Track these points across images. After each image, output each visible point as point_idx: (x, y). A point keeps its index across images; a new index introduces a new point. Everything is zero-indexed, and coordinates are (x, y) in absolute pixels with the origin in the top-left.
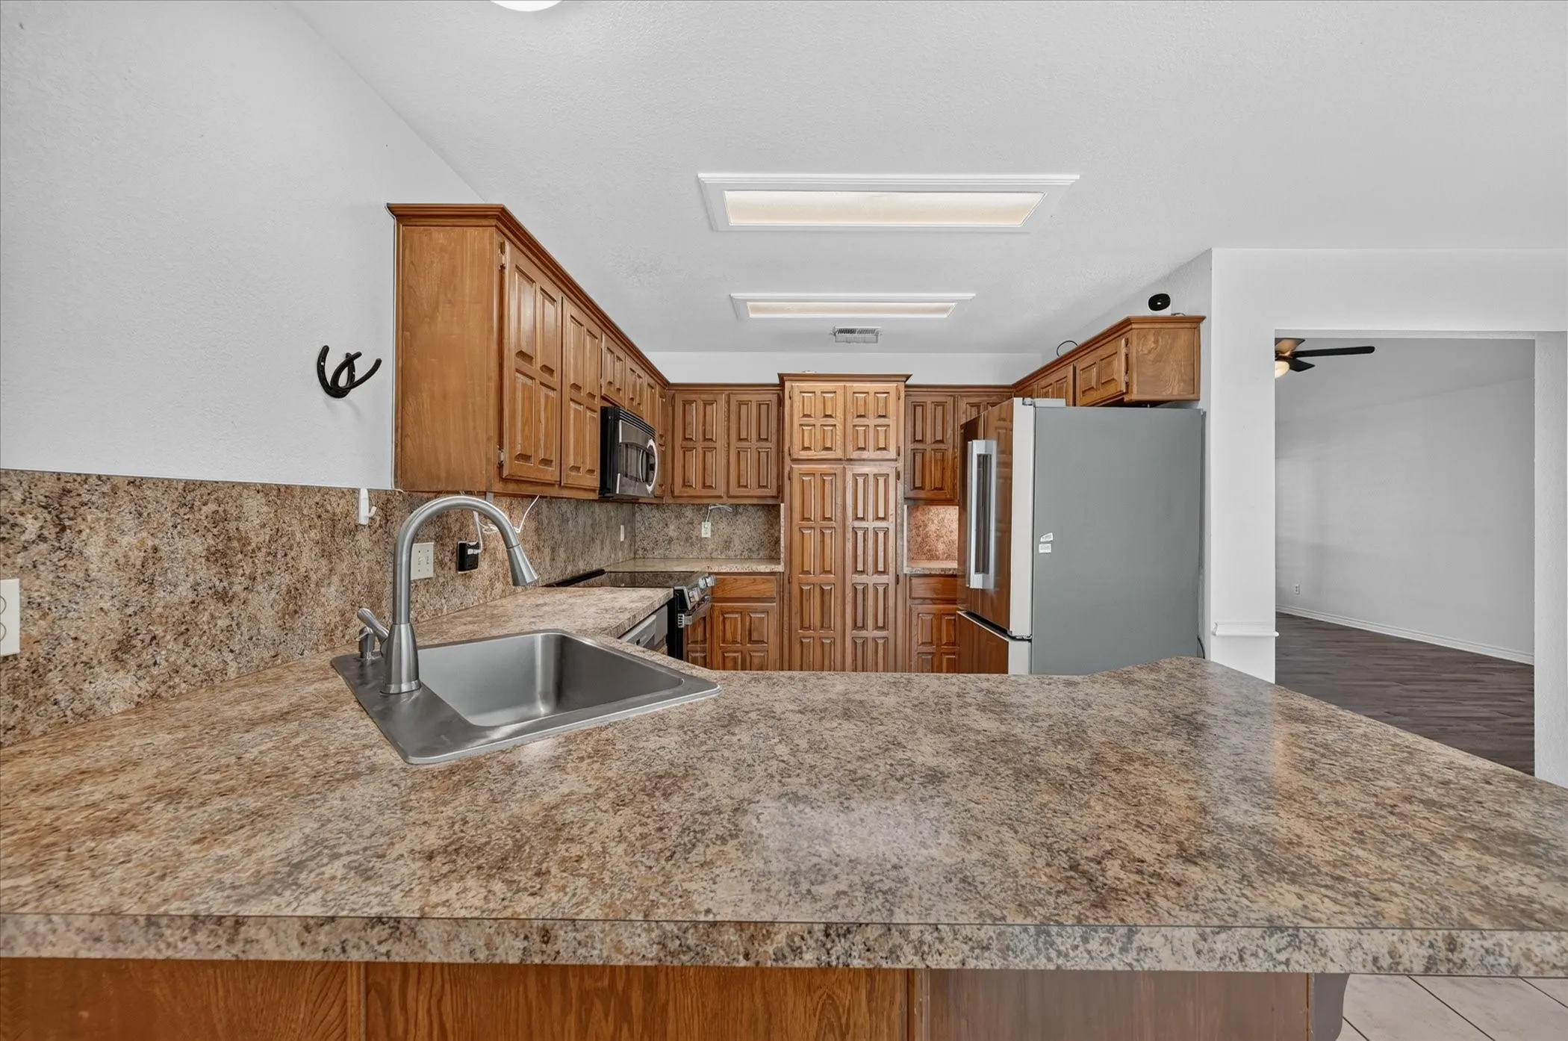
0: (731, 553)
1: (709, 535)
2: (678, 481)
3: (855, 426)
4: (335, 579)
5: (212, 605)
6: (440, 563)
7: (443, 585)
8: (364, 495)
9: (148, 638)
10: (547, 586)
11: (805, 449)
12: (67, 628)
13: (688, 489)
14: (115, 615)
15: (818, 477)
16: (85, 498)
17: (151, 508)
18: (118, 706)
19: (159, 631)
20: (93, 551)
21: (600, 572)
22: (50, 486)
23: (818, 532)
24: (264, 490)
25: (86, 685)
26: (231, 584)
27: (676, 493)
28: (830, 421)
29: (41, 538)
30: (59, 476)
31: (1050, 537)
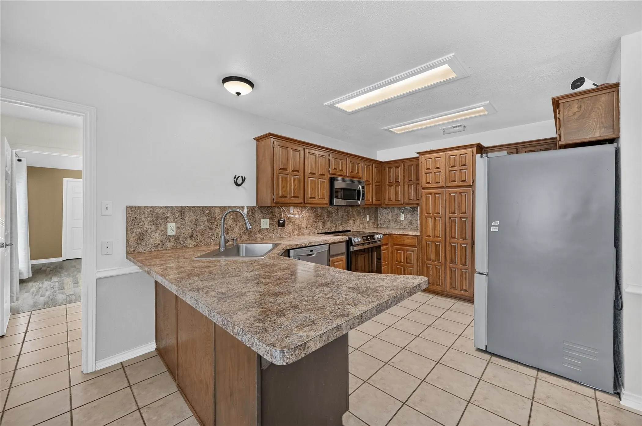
0: (412, 227)
1: (403, 219)
2: (387, 199)
3: (450, 171)
4: (238, 227)
5: (208, 230)
6: (271, 224)
7: (273, 230)
8: (245, 208)
9: (196, 235)
10: (318, 234)
11: (428, 183)
12: (183, 232)
13: (390, 202)
14: (190, 230)
16: (185, 210)
17: (196, 211)
18: (191, 246)
19: (198, 234)
20: (187, 219)
22: (180, 208)
23: (433, 219)
25: (185, 241)
26: (212, 226)
27: (386, 203)
28: (438, 170)
29: (179, 217)
30: (181, 207)
31: (498, 223)
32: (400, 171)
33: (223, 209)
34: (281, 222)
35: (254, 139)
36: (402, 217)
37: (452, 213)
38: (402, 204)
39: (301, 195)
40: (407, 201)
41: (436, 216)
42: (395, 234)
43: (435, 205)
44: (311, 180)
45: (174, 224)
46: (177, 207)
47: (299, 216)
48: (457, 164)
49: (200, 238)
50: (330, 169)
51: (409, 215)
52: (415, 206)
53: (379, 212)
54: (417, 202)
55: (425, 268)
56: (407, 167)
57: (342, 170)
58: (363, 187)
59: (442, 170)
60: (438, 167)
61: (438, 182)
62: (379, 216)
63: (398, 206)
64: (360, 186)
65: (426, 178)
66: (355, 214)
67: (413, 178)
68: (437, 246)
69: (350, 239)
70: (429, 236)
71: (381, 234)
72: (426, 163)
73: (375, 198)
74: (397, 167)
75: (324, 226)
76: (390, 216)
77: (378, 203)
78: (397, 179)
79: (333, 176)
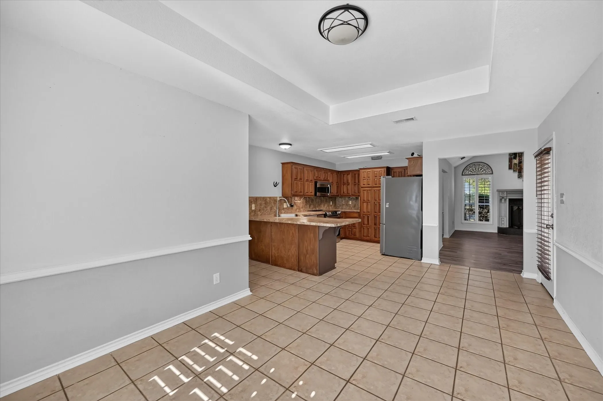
2: (342, 192)
3: (374, 179)
13: (344, 194)
15: (366, 191)
21: (322, 210)
23: (366, 203)
24: (269, 197)
27: (342, 194)
32: (350, 177)
33: (270, 198)
34: (292, 204)
35: (281, 163)
36: (350, 203)
37: (375, 200)
38: (350, 195)
39: (303, 191)
40: (353, 193)
41: (368, 202)
42: (347, 212)
43: (368, 196)
44: (307, 184)
45: (254, 205)
46: (255, 197)
47: (299, 202)
48: (378, 175)
49: (262, 211)
50: (315, 177)
51: (354, 202)
52: (358, 196)
53: (337, 199)
54: (358, 194)
55: (362, 229)
56: (353, 174)
57: (320, 177)
58: (330, 186)
59: (371, 178)
60: (369, 176)
61: (369, 185)
62: (337, 202)
63: (348, 196)
64: (329, 185)
65: (363, 182)
66: (325, 200)
67: (357, 181)
68: (368, 217)
69: (326, 213)
70: (364, 212)
71: (340, 211)
72: (363, 174)
73: (335, 192)
74: (348, 175)
75: (310, 207)
76: (344, 201)
77: (337, 194)
78: (348, 181)
79: (316, 181)
